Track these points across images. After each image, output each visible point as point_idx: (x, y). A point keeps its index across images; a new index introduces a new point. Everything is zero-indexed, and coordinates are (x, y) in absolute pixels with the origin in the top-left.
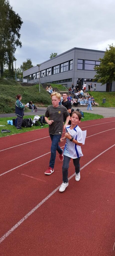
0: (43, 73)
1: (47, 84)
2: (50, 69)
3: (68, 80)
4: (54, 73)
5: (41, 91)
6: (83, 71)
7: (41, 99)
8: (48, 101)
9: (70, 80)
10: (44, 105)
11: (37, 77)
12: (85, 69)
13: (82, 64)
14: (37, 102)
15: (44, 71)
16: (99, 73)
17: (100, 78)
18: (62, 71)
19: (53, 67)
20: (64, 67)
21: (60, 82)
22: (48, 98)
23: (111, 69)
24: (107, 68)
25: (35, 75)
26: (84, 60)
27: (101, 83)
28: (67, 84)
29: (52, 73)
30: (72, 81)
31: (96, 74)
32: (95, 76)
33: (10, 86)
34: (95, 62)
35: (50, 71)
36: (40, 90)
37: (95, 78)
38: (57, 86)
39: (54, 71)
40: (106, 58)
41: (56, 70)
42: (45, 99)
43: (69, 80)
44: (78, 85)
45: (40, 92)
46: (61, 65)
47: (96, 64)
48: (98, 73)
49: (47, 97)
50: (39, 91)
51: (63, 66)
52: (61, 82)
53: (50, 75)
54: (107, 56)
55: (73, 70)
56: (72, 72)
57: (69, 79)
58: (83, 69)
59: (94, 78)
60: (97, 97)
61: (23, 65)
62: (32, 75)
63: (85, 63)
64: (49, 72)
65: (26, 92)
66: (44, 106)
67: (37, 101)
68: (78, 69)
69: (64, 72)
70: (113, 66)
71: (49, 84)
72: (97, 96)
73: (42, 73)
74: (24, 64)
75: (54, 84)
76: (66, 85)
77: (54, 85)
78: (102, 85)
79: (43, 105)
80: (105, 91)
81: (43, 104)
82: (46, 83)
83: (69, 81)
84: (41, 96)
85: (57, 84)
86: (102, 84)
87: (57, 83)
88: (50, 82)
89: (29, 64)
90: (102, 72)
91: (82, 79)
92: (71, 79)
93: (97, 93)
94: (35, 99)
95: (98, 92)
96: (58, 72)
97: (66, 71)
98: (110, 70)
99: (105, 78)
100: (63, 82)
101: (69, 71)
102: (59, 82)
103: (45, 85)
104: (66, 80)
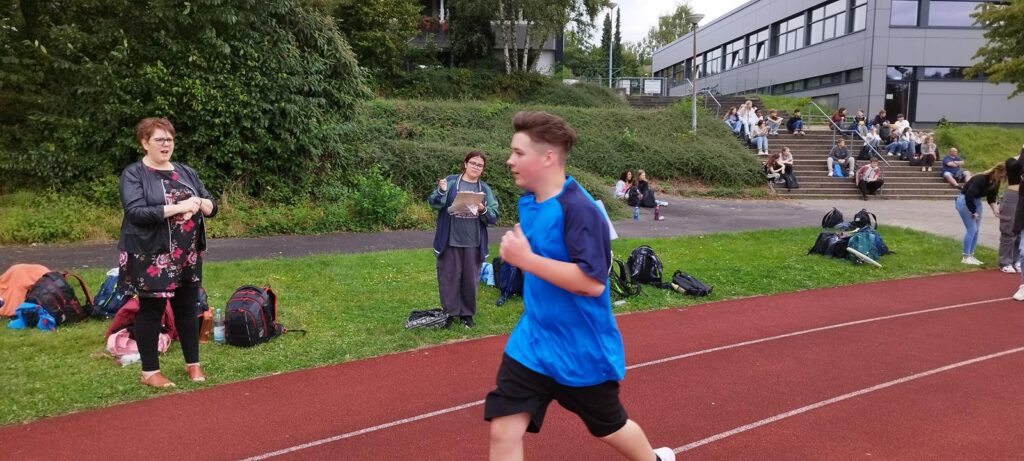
0: (735, 50)
1: (742, 96)
2: (765, 35)
3: (844, 76)
4: (782, 50)
5: (697, 127)
6: (920, 32)
7: (696, 164)
8: (729, 169)
9: (853, 77)
10: (710, 190)
11: (709, 71)
12: (930, 24)
13: (916, 3)
14: (676, 174)
15: (740, 44)
16: (1002, 36)
17: (1010, 59)
18: (815, 38)
19: (776, 26)
20: (825, 19)
21: (806, 88)
22: (731, 156)
25: (699, 60)
27: (1013, 82)
28: (837, 95)
29: (774, 51)
30: (861, 80)
31: (983, 42)
32: (982, 52)
33: (570, 108)
35: (762, 43)
36: (695, 124)
37: (981, 59)
38: (787, 103)
39: (782, 39)
41: (791, 36)
42: (715, 163)
43: (850, 75)
44: (890, 97)
45: (694, 132)
46: (814, 12)
48: (994, 34)
49: (725, 150)
50: (690, 128)
51: (822, 17)
52: (810, 85)
53: (761, 57)
55: (869, 33)
56: (865, 38)
57: (848, 72)
58: (922, 21)
59: (972, 63)
60: (986, 151)
61: (661, 26)
62: (689, 60)
64: (760, 45)
65: (631, 132)
66: (709, 194)
67: (678, 169)
68: (891, 27)
69: (824, 42)
71: (755, 95)
72: (987, 145)
73: (728, 52)
74: (664, 21)
75: (780, 97)
76: (832, 100)
77: (777, 101)
78: (1015, 94)
79: (703, 190)
81: (705, 184)
82: (739, 93)
83: (848, 81)
84: (700, 147)
85: (789, 96)
86: (1014, 87)
87: (793, 91)
88: (761, 86)
89: (684, 22)
90: (1017, 32)
91: (915, 68)
92: (860, 69)
93: (987, 131)
94: (669, 162)
95: (994, 128)
96: (800, 44)
97: (835, 39)
100: (822, 86)
101: (851, 38)
102: (801, 85)
103: (731, 102)
104: (835, 78)
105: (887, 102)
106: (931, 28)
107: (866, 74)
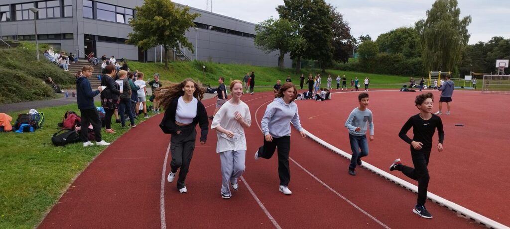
2: (7, 8)
3: (62, 36)
4: (19, 18)
6: (94, 21)
9: (68, 37)
12: (98, 18)
13: (92, 9)
18: (42, 16)
20: (46, 8)
23: (160, 26)
24: (154, 25)
26: (94, 2)
28: (60, 44)
29: (13, 18)
30: (73, 39)
34: (116, 8)
36: (38, 57)
39: (19, 13)
40: (149, 8)
41: (25, 12)
43: (65, 36)
44: (86, 47)
45: (39, 61)
46: (39, 3)
47: (117, 11)
54: (150, 5)
55: (74, 19)
56: (72, 21)
57: (64, 34)
58: (94, 17)
63: (98, 8)
68: (83, 17)
69: (48, 18)
70: (162, 23)
80: (138, 59)
83: (65, 38)
91: (94, 36)
92: (72, 34)
96: (32, 17)
97: (53, 18)
98: (158, 28)
99: (151, 41)
100: (48, 39)
101: (62, 19)
104: (57, 36)
105: (85, 49)
106: (98, 20)
107: (75, 36)
